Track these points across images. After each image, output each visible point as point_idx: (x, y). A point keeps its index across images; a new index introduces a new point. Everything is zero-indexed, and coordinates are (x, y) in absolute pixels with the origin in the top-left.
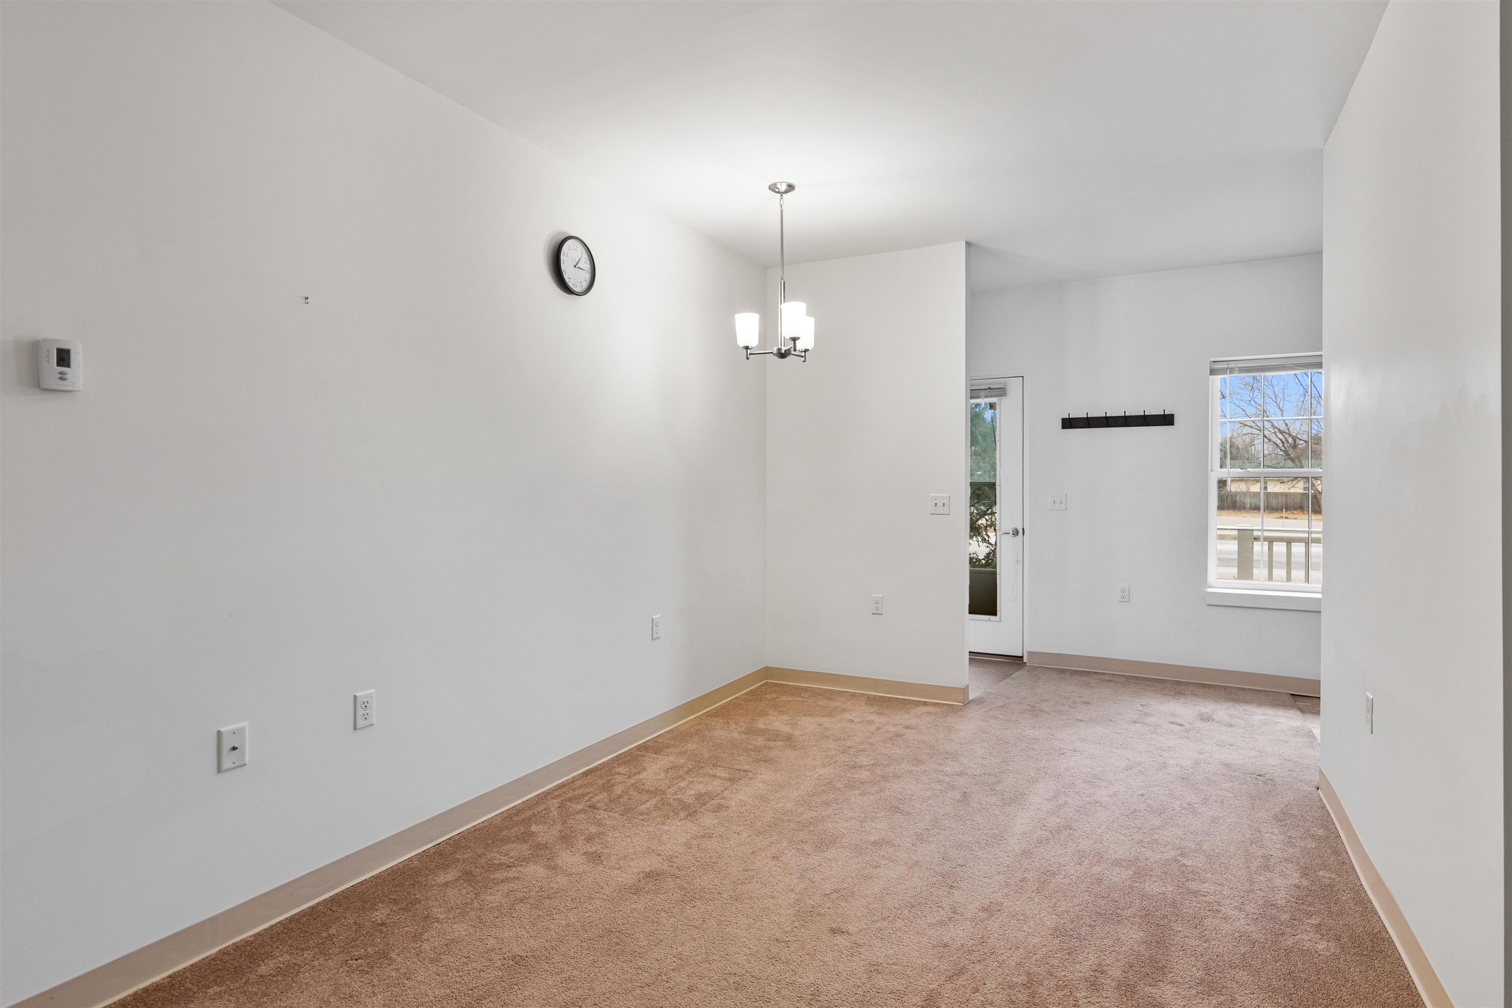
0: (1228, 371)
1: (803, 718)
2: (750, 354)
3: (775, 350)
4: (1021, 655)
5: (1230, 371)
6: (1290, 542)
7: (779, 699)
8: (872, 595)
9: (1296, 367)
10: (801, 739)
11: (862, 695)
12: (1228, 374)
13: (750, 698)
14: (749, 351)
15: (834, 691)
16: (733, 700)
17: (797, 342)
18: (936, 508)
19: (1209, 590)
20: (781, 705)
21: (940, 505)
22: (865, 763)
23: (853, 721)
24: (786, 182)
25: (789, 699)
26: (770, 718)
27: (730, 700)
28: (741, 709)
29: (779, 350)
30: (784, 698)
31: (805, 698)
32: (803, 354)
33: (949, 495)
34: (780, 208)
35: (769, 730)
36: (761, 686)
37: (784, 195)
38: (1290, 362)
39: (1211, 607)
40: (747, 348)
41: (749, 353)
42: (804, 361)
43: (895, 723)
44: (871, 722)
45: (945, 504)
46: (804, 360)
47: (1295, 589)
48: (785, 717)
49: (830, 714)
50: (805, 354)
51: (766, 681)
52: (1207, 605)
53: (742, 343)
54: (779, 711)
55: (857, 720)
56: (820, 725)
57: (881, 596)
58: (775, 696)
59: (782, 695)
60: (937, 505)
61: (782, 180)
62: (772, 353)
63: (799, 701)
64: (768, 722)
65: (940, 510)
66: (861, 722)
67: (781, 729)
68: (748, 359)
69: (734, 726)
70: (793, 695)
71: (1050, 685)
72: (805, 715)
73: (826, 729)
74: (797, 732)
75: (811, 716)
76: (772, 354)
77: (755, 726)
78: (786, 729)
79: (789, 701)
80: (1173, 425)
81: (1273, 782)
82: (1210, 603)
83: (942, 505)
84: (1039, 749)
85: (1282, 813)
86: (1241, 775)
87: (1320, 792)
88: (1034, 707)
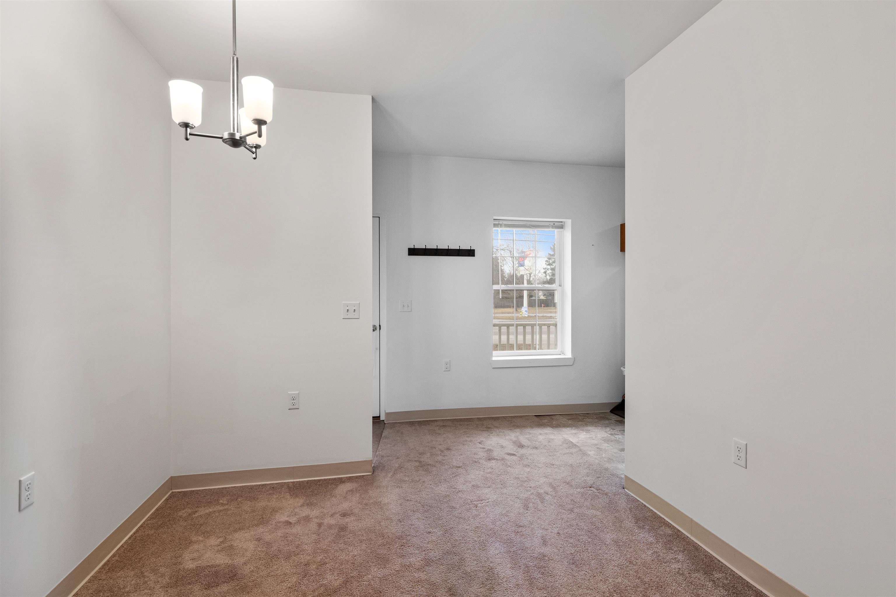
0: (499, 226)
1: (237, 535)
2: (190, 134)
3: (226, 136)
4: (379, 415)
5: (500, 226)
7: (196, 515)
8: (289, 393)
9: (531, 227)
10: (247, 570)
11: (282, 485)
12: (499, 227)
13: (160, 523)
14: (189, 130)
15: (252, 487)
16: (137, 531)
18: (347, 313)
19: (494, 359)
20: (201, 522)
21: (351, 310)
22: (337, 584)
23: (290, 523)
25: (207, 511)
26: (196, 547)
27: (134, 533)
28: (154, 543)
29: (232, 135)
30: (203, 511)
31: (225, 505)
32: (254, 150)
33: (359, 302)
35: (203, 568)
36: (167, 500)
38: (528, 223)
39: (494, 369)
40: (186, 125)
41: (188, 132)
42: (255, 159)
43: (330, 513)
44: (307, 519)
45: (356, 310)
46: (255, 157)
48: (213, 541)
49: (263, 521)
50: (256, 151)
51: (171, 492)
52: (493, 368)
53: (177, 118)
54: (204, 533)
55: (293, 520)
56: (259, 540)
57: (298, 392)
58: (190, 511)
59: (197, 507)
60: (349, 311)
62: (221, 138)
63: (221, 511)
64: (195, 555)
65: (351, 315)
66: (299, 522)
67: (218, 562)
68: (187, 139)
69: (152, 577)
70: (209, 503)
71: (414, 438)
72: (235, 531)
73: (269, 544)
74: (239, 561)
75: (243, 529)
76: (221, 140)
77: (181, 567)
78: (222, 560)
79: (209, 514)
80: (474, 256)
81: (601, 490)
82: (494, 367)
83: (353, 311)
84: (458, 506)
85: (637, 520)
86: (582, 490)
87: (629, 492)
88: (420, 462)
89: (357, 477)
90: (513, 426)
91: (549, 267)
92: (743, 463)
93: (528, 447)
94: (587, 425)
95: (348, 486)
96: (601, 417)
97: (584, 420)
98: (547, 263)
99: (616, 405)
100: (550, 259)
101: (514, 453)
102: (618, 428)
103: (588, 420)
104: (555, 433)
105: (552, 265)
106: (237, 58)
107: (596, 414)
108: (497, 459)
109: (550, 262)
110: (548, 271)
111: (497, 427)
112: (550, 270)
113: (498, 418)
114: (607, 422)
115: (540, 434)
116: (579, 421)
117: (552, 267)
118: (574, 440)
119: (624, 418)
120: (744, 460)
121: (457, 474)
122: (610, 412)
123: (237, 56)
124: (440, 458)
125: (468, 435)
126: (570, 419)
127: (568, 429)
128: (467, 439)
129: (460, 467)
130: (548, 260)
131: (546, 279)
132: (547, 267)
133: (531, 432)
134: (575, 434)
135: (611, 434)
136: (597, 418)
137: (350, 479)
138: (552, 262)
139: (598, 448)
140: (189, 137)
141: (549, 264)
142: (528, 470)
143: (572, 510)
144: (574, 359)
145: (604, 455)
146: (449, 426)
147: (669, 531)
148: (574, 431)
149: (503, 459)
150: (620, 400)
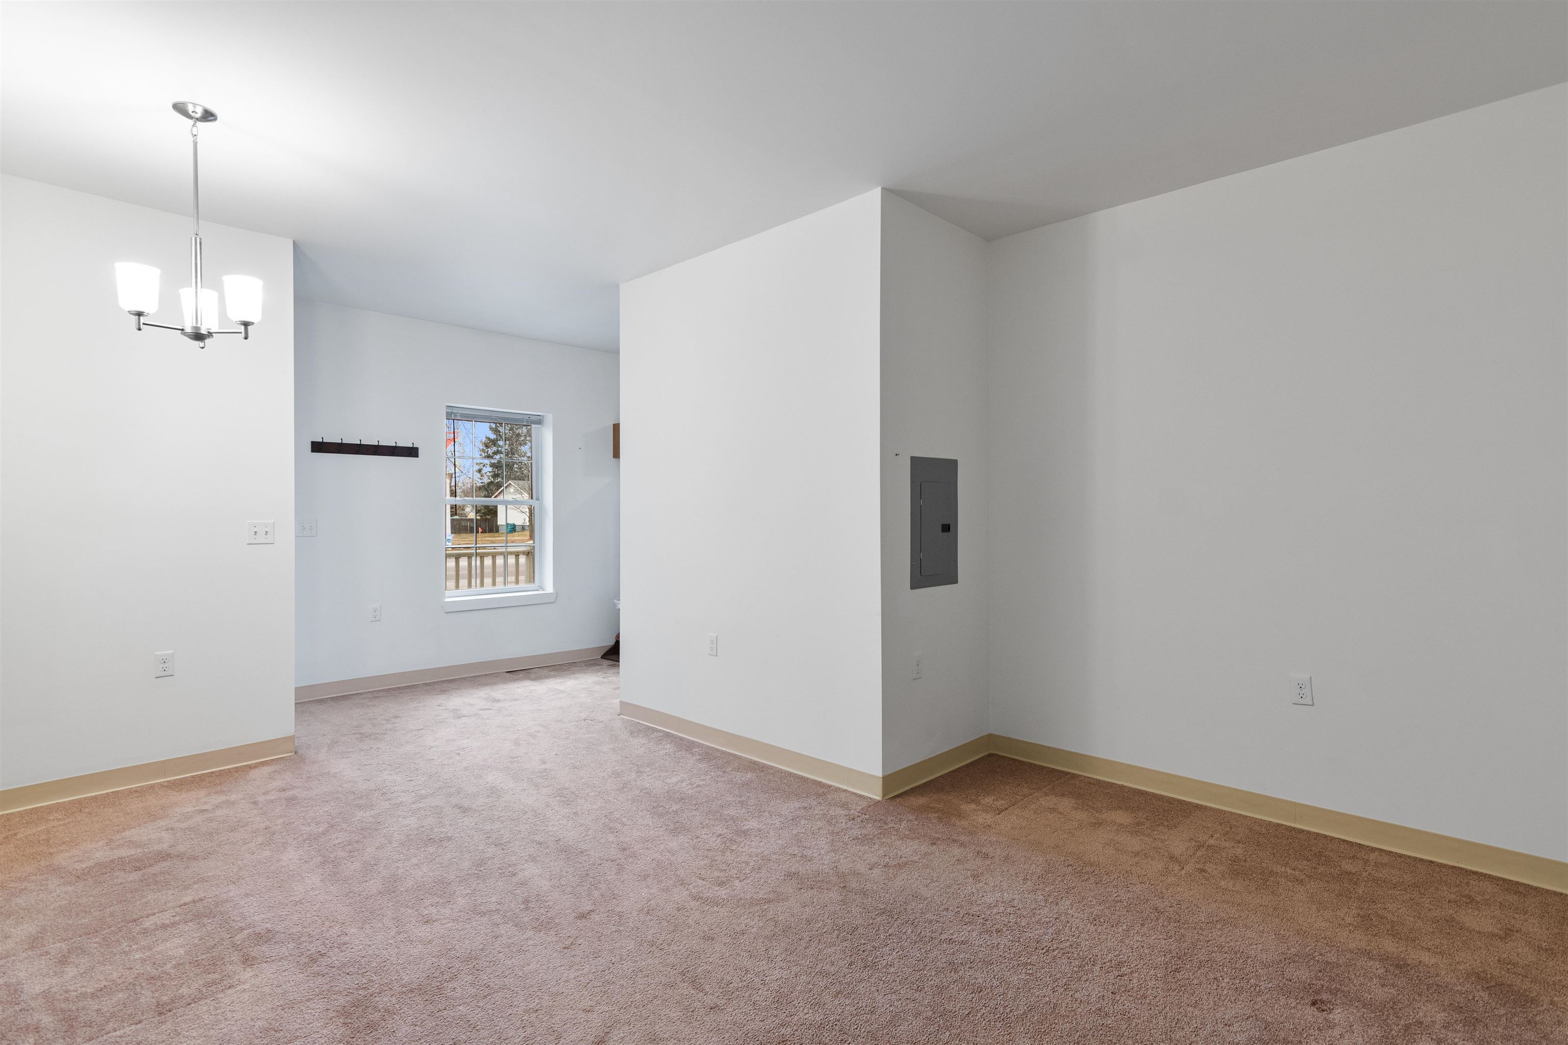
2: (144, 324)
3: (188, 330)
5: (454, 415)
6: (484, 557)
8: (158, 653)
14: (142, 319)
17: (249, 327)
18: (255, 537)
19: (447, 600)
21: (262, 533)
24: (202, 106)
29: (199, 329)
33: (273, 521)
34: (192, 139)
37: (198, 124)
38: (495, 415)
39: (448, 614)
40: (139, 314)
41: (142, 321)
42: (203, 348)
45: (268, 531)
47: (518, 590)
52: (446, 613)
53: (129, 303)
57: (172, 652)
60: (257, 534)
61: (198, 102)
62: (182, 330)
65: (261, 538)
68: (140, 329)
76: (180, 332)
80: (417, 456)
81: (596, 720)
82: (448, 611)
83: (265, 533)
84: (435, 758)
85: (632, 733)
86: (576, 723)
87: (624, 717)
88: (361, 734)
89: (273, 760)
90: (478, 685)
91: (487, 461)
92: (714, 653)
93: (506, 700)
94: (573, 673)
95: (266, 770)
96: (590, 664)
97: (570, 669)
98: (483, 455)
99: (610, 647)
100: (489, 447)
101: (490, 708)
102: (614, 670)
103: (575, 668)
104: (537, 684)
105: (492, 457)
106: (201, 239)
107: (584, 662)
108: (469, 716)
109: (489, 452)
110: (484, 468)
111: (457, 689)
112: (488, 466)
113: (455, 680)
114: (598, 667)
115: (518, 688)
116: (563, 671)
117: (493, 461)
118: (561, 688)
119: (619, 662)
120: (715, 651)
121: (420, 735)
122: (601, 658)
123: (201, 235)
124: (389, 726)
125: (418, 701)
126: (552, 670)
127: (551, 679)
128: (419, 705)
129: (422, 729)
130: (485, 448)
131: (482, 483)
132: (482, 462)
133: (504, 687)
134: (561, 682)
135: (604, 678)
136: (585, 666)
137: (263, 764)
138: (492, 453)
139: (589, 691)
140: (142, 326)
141: (488, 457)
142: (512, 718)
143: (568, 738)
144: (557, 594)
145: (596, 696)
146: (384, 696)
147: (660, 734)
148: (559, 680)
149: (476, 715)
150: (611, 643)
